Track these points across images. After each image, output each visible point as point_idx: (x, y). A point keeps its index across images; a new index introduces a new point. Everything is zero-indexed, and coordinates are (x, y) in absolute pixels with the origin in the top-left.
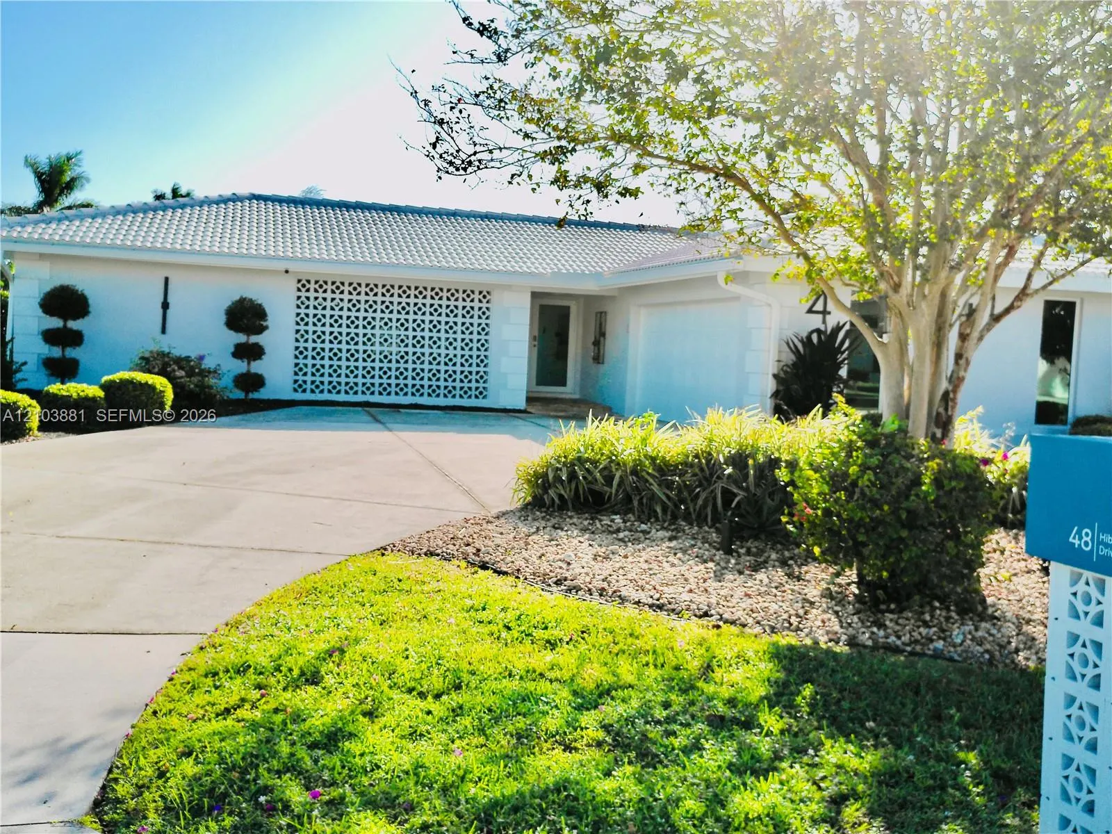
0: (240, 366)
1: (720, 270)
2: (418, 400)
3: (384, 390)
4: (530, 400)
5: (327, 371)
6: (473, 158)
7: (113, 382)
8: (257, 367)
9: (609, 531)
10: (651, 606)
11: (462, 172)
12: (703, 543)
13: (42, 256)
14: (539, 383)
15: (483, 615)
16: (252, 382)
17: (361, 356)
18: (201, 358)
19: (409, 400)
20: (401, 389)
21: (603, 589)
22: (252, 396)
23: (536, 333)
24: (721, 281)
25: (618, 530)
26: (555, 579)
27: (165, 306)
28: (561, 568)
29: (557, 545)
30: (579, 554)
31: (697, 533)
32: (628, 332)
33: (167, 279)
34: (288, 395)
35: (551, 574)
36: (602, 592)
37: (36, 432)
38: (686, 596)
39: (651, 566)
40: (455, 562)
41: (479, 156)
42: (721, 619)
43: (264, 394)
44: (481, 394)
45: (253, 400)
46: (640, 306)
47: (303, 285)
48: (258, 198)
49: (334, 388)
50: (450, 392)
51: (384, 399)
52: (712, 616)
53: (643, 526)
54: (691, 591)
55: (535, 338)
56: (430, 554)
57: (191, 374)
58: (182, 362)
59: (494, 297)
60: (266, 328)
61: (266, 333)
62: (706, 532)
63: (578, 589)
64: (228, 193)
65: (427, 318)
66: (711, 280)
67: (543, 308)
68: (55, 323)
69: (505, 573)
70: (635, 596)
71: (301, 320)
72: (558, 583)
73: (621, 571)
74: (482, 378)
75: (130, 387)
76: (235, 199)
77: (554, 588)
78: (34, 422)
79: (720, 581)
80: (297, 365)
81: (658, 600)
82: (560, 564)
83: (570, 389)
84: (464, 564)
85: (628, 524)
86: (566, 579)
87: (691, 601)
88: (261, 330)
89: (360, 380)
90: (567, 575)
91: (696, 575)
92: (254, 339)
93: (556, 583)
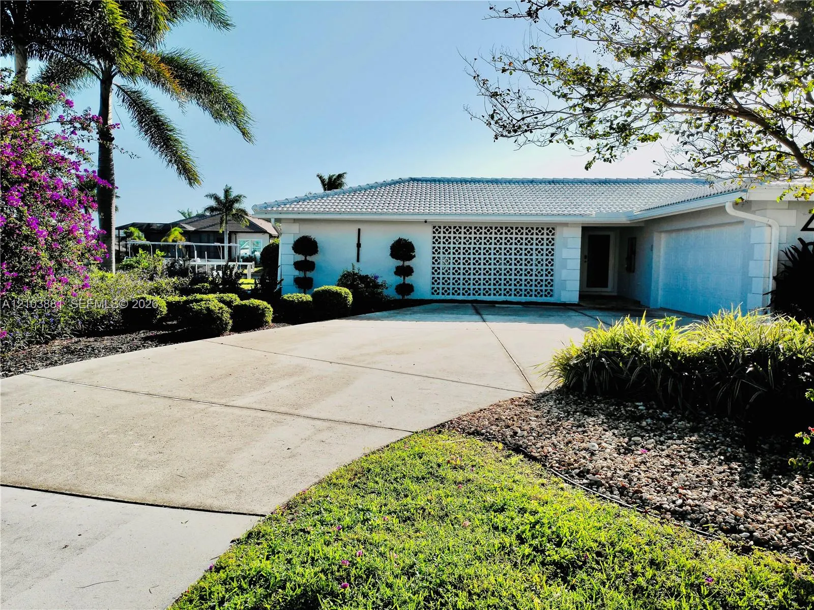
0: (399, 280)
1: (728, 201)
2: (508, 298)
3: (487, 292)
4: (581, 297)
5: (451, 281)
6: (521, 123)
7: (319, 292)
8: (408, 280)
9: (634, 418)
10: (674, 513)
11: (512, 134)
12: (724, 436)
13: (295, 221)
14: (588, 286)
15: (499, 520)
16: (406, 289)
17: (472, 271)
18: (376, 277)
19: (502, 298)
20: (497, 292)
21: (624, 488)
22: (406, 297)
23: (586, 253)
24: (730, 209)
25: (642, 418)
26: (577, 471)
27: (359, 245)
28: (584, 458)
29: (584, 432)
30: (604, 444)
31: (718, 425)
32: (652, 250)
33: (359, 230)
34: (428, 296)
35: (576, 465)
36: (622, 491)
37: (271, 324)
38: (711, 505)
39: (673, 463)
40: (495, 443)
41: (526, 121)
42: (751, 537)
43: (414, 296)
44: (550, 294)
45: (408, 300)
46: (661, 232)
47: (436, 229)
48: (413, 180)
49: (456, 292)
50: (528, 293)
51: (487, 298)
52: (741, 532)
53: (664, 413)
54: (715, 497)
55: (585, 257)
56: (476, 433)
57: (367, 286)
58: (364, 279)
59: (558, 231)
60: (414, 256)
61: (414, 260)
62: (726, 423)
63: (598, 484)
64: (396, 178)
65: (513, 246)
66: (721, 209)
67: (590, 237)
68: (300, 258)
69: (534, 459)
70: (656, 499)
71: (435, 251)
72: (581, 475)
73: (643, 467)
74: (550, 283)
75: (328, 295)
76: (400, 182)
77: (576, 481)
78: (269, 317)
79: (746, 486)
80: (433, 278)
81: (681, 506)
82: (583, 453)
83: (611, 289)
84: (501, 446)
85: (651, 411)
86: (588, 472)
87: (716, 511)
88: (411, 257)
89: (472, 287)
90: (590, 466)
91: (721, 476)
92: (407, 263)
93: (578, 475)
